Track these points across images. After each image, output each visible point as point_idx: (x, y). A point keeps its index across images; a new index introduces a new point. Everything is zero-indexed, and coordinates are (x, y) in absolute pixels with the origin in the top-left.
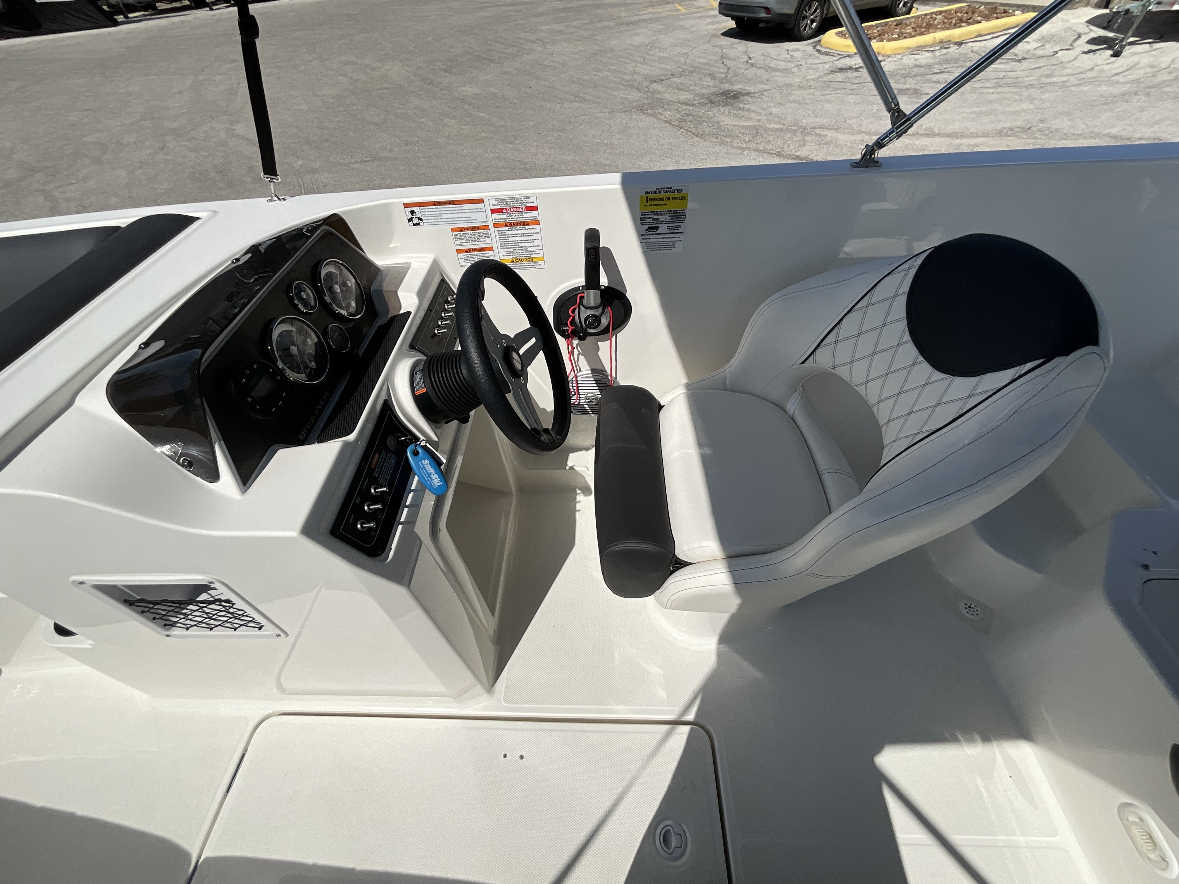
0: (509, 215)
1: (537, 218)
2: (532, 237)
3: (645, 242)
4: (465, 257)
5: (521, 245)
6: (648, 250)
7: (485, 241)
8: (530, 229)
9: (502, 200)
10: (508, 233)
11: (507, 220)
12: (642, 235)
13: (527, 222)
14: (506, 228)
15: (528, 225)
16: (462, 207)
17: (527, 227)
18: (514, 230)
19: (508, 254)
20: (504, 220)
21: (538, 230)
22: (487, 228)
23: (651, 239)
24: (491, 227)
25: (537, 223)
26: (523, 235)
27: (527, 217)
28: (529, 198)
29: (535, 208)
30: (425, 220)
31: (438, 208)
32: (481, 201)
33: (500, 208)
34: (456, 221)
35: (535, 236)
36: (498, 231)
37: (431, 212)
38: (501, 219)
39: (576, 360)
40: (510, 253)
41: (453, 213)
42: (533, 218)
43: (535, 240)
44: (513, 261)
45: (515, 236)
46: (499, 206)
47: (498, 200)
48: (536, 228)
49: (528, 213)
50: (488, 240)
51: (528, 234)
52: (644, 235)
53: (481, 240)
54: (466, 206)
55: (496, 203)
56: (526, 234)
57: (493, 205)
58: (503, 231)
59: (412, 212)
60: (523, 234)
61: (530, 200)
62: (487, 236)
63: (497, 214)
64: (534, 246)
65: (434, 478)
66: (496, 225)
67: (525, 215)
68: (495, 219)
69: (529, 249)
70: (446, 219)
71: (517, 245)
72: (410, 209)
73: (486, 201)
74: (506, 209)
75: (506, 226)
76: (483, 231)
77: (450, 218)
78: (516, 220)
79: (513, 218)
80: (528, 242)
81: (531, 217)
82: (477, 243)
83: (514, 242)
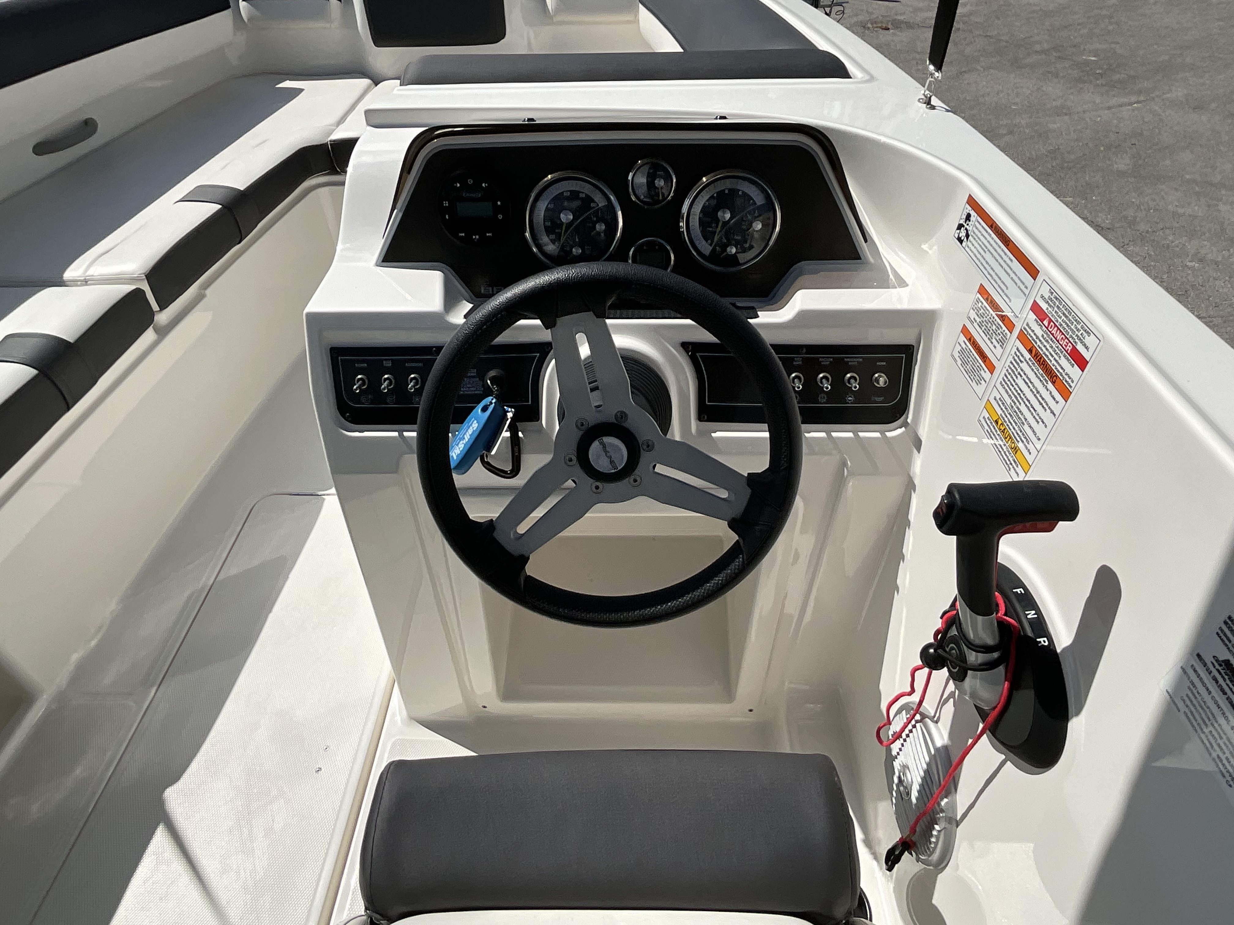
0: (1045, 336)
1: (1073, 385)
2: (1043, 410)
3: (1193, 684)
4: (964, 346)
5: (1023, 408)
6: (1181, 705)
7: (995, 347)
8: (1051, 393)
9: (1056, 298)
10: (1024, 366)
11: (1039, 343)
12: (1199, 656)
13: (1056, 376)
14: (1027, 356)
15: (1053, 383)
16: (1011, 260)
17: (1050, 386)
18: (1033, 370)
19: (1000, 403)
20: (1034, 337)
21: (1057, 409)
22: (1011, 326)
23: (1210, 693)
24: (1016, 332)
25: (1066, 394)
26: (1036, 393)
27: (1062, 368)
28: (1089, 335)
29: (1081, 363)
30: (970, 241)
31: (990, 235)
32: (1033, 271)
33: (1044, 309)
34: (992, 278)
35: (1046, 416)
36: (1018, 349)
37: (982, 235)
38: (1033, 331)
39: (945, 697)
40: (1003, 404)
41: (997, 261)
42: (1068, 379)
43: (1043, 422)
44: (997, 422)
45: (1028, 382)
46: (1047, 306)
47: (1052, 293)
48: (1057, 402)
49: (1068, 360)
50: (999, 351)
51: (1043, 399)
52: (1205, 665)
53: (994, 340)
54: (1016, 265)
55: (1047, 295)
56: (1041, 396)
57: (1042, 297)
58: (1022, 356)
59: (968, 217)
60: (1038, 392)
61: (1088, 340)
62: (1002, 342)
63: (1035, 317)
64: (1034, 431)
65: (460, 446)
66: (1023, 337)
67: (1064, 362)
68: (1028, 325)
69: (1026, 427)
70: (987, 263)
71: (1019, 401)
72: (969, 209)
73: (1040, 278)
74: (1050, 321)
75: (1030, 351)
76: (1004, 328)
77: (990, 266)
78: (1047, 356)
79: (1047, 349)
80: (1032, 414)
81: (1067, 374)
82: (986, 339)
83: (1019, 392)
